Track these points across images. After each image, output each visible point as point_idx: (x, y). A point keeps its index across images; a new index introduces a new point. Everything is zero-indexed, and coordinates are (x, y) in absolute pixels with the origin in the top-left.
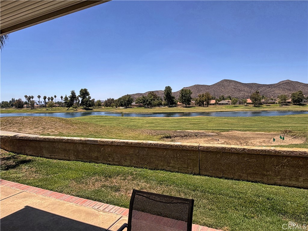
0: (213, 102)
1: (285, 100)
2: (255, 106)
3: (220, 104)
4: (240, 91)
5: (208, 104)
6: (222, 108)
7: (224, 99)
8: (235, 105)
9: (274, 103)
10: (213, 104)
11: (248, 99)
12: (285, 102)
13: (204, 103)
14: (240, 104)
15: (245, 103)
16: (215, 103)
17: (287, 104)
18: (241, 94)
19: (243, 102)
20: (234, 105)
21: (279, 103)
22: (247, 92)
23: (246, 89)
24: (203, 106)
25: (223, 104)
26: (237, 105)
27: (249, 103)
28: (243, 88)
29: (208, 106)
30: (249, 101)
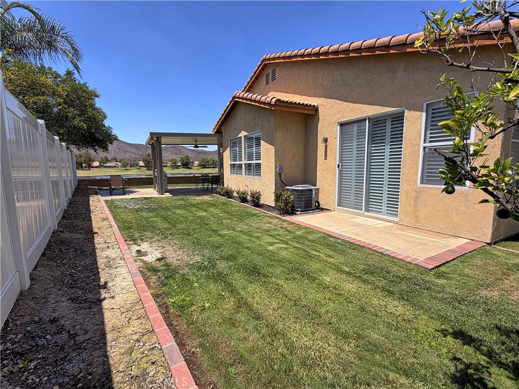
0: (96, 164)
1: (176, 163)
2: (148, 169)
3: (106, 167)
4: (126, 152)
5: (90, 167)
6: (111, 172)
7: (107, 161)
8: (126, 168)
9: (166, 166)
10: (97, 167)
11: (140, 162)
12: (175, 166)
13: (84, 165)
14: (131, 167)
15: (137, 166)
16: (99, 166)
17: (178, 167)
18: (127, 156)
19: (134, 165)
20: (124, 168)
21: (171, 166)
22: (135, 154)
23: (132, 150)
24: (82, 169)
25: (110, 167)
26: (128, 168)
27: (141, 166)
28: (128, 148)
29: (89, 170)
30: (141, 164)
